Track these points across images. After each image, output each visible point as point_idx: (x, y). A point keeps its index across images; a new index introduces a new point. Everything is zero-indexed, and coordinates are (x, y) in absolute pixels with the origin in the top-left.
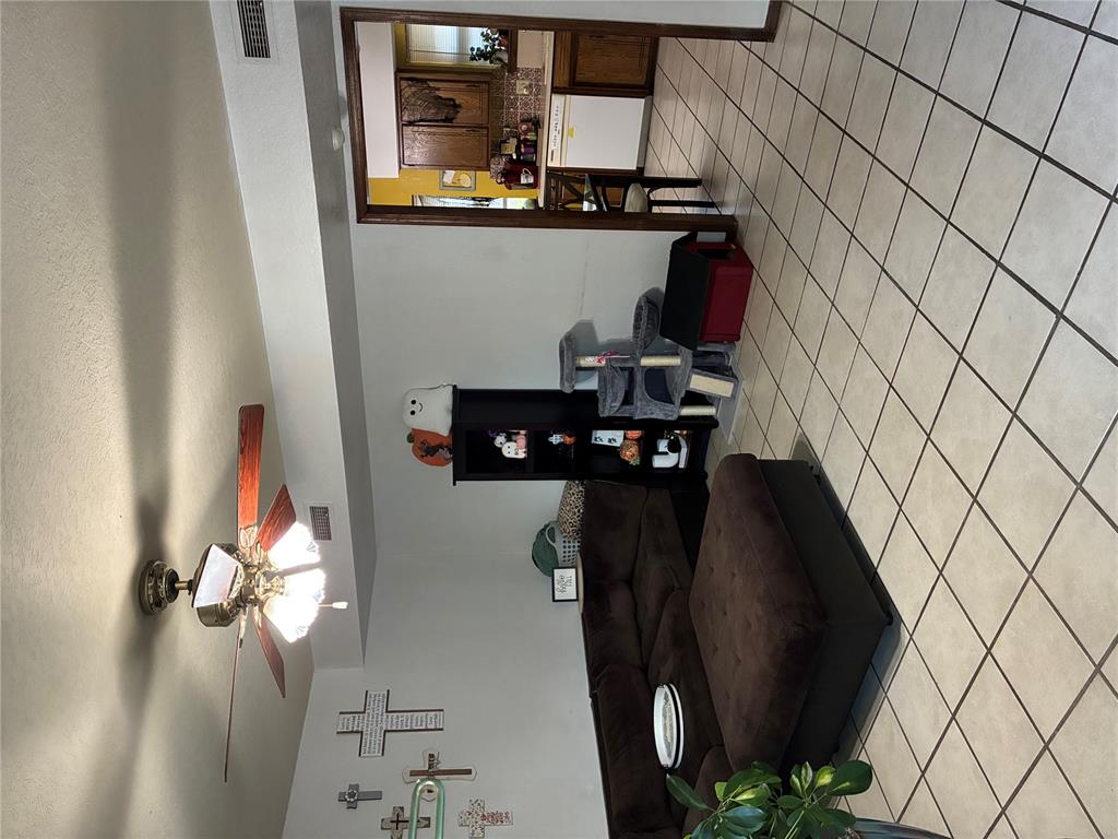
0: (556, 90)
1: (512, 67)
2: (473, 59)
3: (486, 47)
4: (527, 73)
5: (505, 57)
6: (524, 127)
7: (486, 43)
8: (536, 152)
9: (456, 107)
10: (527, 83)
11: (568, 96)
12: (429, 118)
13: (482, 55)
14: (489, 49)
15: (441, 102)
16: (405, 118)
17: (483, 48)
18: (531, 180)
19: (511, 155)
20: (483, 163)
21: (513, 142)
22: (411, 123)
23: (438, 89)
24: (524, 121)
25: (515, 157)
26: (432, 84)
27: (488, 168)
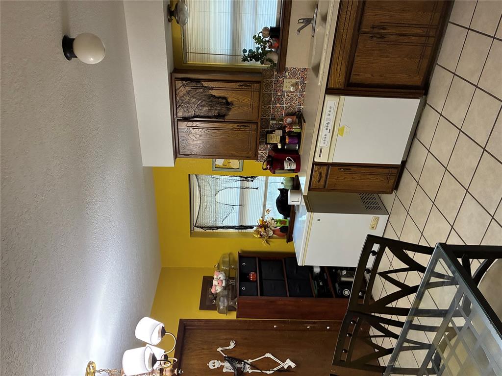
0: (330, 91)
1: (281, 67)
2: (245, 59)
3: (258, 49)
4: (294, 72)
5: (275, 58)
6: (289, 120)
7: (258, 46)
8: (299, 143)
9: (228, 104)
10: (294, 81)
11: (342, 97)
12: (202, 114)
13: (253, 56)
14: (260, 51)
15: (213, 100)
16: (180, 114)
17: (254, 50)
18: (294, 167)
19: (276, 145)
20: (251, 154)
21: (278, 134)
22: (185, 119)
23: (212, 88)
24: (289, 115)
25: (279, 147)
26: (205, 84)
27: (255, 157)
